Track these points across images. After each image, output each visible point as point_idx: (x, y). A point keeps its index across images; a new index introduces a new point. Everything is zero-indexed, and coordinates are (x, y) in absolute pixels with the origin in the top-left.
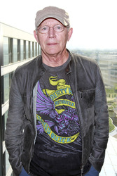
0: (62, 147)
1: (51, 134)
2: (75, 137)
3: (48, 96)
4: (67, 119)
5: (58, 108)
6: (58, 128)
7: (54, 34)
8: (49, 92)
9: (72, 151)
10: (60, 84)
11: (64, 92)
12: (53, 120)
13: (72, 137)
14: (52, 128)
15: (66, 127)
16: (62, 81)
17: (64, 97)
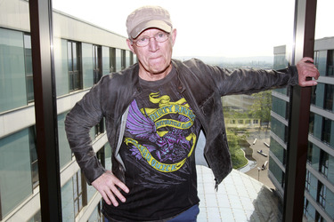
0: (165, 177)
1: (151, 160)
2: (182, 163)
3: (147, 117)
4: (171, 142)
5: (159, 130)
6: (161, 153)
7: (156, 45)
8: (149, 111)
9: (176, 181)
10: (163, 101)
11: (168, 110)
12: (154, 144)
13: (178, 164)
14: (153, 154)
15: (171, 152)
16: (166, 97)
17: (168, 116)
